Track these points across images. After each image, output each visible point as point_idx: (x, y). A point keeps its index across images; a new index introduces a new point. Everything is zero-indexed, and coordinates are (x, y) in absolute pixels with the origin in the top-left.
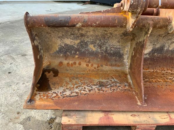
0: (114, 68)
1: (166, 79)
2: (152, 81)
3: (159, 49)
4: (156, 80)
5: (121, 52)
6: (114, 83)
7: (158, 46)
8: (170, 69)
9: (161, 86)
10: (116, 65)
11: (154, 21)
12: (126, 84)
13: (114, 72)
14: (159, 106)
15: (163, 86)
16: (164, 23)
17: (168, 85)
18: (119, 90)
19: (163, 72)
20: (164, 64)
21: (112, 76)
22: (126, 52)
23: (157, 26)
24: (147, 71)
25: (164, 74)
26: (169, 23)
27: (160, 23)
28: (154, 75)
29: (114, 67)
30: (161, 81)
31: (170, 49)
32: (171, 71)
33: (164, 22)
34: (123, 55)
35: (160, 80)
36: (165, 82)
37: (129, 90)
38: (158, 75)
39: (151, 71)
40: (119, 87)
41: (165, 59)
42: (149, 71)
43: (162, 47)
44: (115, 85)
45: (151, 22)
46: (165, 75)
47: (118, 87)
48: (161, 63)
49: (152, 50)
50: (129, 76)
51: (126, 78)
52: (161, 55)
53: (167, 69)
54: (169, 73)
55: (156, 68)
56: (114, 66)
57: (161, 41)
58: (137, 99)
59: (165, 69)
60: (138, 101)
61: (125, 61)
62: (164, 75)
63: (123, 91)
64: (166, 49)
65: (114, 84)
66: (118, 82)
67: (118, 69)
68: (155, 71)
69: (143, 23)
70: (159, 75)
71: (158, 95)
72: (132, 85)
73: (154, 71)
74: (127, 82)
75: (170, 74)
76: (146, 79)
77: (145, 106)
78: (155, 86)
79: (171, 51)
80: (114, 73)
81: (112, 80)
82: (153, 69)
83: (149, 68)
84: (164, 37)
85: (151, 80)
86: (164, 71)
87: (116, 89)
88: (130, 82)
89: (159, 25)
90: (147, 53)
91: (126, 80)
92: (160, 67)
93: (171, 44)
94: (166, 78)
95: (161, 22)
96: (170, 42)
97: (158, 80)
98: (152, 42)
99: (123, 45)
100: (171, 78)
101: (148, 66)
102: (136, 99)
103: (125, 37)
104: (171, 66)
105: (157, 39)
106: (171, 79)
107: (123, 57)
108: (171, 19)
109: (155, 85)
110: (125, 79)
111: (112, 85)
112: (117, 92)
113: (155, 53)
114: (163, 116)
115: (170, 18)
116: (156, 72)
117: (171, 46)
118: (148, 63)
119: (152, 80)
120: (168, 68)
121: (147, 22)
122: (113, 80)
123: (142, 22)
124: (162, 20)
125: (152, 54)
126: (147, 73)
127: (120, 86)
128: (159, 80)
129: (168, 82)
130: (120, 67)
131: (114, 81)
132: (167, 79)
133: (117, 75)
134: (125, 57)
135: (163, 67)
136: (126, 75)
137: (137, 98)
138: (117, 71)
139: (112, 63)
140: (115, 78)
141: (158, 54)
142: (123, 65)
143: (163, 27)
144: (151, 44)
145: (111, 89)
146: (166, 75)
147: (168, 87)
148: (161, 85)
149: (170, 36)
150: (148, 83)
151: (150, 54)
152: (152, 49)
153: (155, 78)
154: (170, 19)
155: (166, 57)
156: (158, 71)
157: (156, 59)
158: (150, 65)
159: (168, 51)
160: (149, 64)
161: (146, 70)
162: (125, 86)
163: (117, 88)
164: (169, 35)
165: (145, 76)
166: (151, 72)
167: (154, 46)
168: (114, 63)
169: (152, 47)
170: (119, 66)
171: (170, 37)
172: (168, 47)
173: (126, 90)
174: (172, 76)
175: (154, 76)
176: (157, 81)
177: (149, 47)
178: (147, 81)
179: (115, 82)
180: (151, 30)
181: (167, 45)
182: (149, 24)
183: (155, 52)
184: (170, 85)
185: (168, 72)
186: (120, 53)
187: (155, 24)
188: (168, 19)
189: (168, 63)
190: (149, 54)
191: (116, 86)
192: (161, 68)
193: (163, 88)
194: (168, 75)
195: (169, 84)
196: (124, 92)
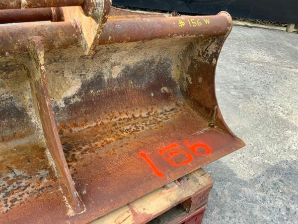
0: (12, 144)
1: (120, 133)
2: (96, 145)
3: (95, 81)
4: (102, 141)
5: (18, 105)
6: (15, 183)
7: (90, 76)
8: (124, 111)
9: (112, 152)
10: (14, 137)
11: (43, 36)
12: (43, 173)
13: (15, 152)
14: (109, 200)
15: (115, 150)
16: (67, 37)
17: (125, 144)
18: (26, 196)
19: (114, 120)
20: (112, 105)
21: (9, 165)
22: (30, 103)
23: (56, 44)
24: (85, 127)
25: (116, 124)
26: (77, 35)
27: (59, 38)
28: (98, 133)
29: (12, 142)
30: (112, 141)
31: (114, 76)
32: (127, 115)
33: (66, 34)
34: (24, 109)
35: (110, 139)
36: (119, 140)
37: (50, 186)
38: (106, 130)
39: (91, 125)
40: (26, 187)
41: (111, 95)
42: (88, 127)
43: (99, 76)
44: (17, 186)
45: (37, 39)
46: (118, 126)
47: (24, 190)
48: (106, 106)
49: (83, 86)
50: (49, 153)
51: (43, 158)
52: (101, 90)
53: (120, 114)
54: (124, 119)
55: (101, 116)
56: (10, 139)
57: (92, 67)
58: (67, 203)
59: (117, 114)
60: (69, 206)
61: (33, 121)
62: (116, 127)
63: (35, 196)
64: (106, 78)
65: (14, 187)
66: (25, 175)
67: (23, 142)
68: (99, 124)
69: (18, 42)
70: (108, 129)
71: (108, 174)
72: (56, 171)
73: (97, 125)
74: (45, 168)
75: (126, 120)
76: (84, 145)
77: (82, 212)
78: (101, 156)
79: (117, 79)
80: (13, 155)
81: (8, 178)
82: (95, 121)
83: (86, 121)
84: (92, 58)
85: (93, 145)
86: (115, 118)
87: (20, 196)
88: (52, 166)
89: (60, 42)
90: (76, 94)
91: (43, 163)
92: (105, 112)
93: (111, 67)
94: (120, 130)
95: (60, 34)
96: (107, 64)
97: (106, 141)
98: (76, 72)
99: (16, 90)
100: (128, 127)
101: (83, 118)
102: (64, 203)
103: (9, 73)
104: (125, 106)
105: (81, 64)
106: (127, 129)
107: (27, 114)
108: (79, 27)
109: (102, 153)
110: (41, 161)
111: (9, 189)
112: (21, 204)
113: (89, 90)
114: (122, 215)
115: (77, 24)
116: (101, 124)
117: (113, 71)
118: (83, 112)
119: (96, 143)
120: (121, 111)
121: (29, 41)
122: (11, 176)
123: (15, 42)
124: (60, 31)
125: (86, 93)
126: (84, 132)
127: (29, 185)
128: (108, 140)
129: (124, 137)
130: (26, 138)
131: (16, 176)
132: (122, 132)
133: (21, 158)
134: (30, 113)
135: (111, 112)
136: (43, 150)
137: (66, 199)
138: (20, 149)
139: (4, 134)
140: (18, 168)
141: (97, 90)
142: (31, 130)
143: (69, 45)
144: (75, 76)
145: (6, 203)
146: (120, 124)
147: (125, 149)
148: (113, 150)
149: (102, 54)
150: (88, 154)
151: (81, 95)
152: (81, 84)
153: (100, 138)
154: (77, 27)
155: (112, 92)
156: (105, 122)
157: (95, 101)
158: (88, 115)
159: (111, 80)
160: (86, 113)
161: (83, 125)
162: (41, 179)
163: (21, 193)
164: (99, 53)
165: (83, 139)
166: (93, 128)
167: (82, 77)
168: (8, 132)
169: (80, 80)
170: (22, 136)
171: (105, 57)
172: (108, 74)
173: (43, 188)
174: (129, 124)
175: (99, 135)
176: (105, 143)
177: (74, 82)
178: (85, 151)
179: (18, 178)
180: (42, 56)
181: (105, 71)
182: (34, 44)
183: (88, 88)
184: (127, 144)
185: (122, 118)
186: (15, 108)
187: (48, 40)
188: (73, 27)
189: (119, 102)
190: (79, 94)
191: (19, 188)
192: (109, 115)
193: (116, 154)
194: (123, 123)
195: (125, 141)
196: (38, 196)
